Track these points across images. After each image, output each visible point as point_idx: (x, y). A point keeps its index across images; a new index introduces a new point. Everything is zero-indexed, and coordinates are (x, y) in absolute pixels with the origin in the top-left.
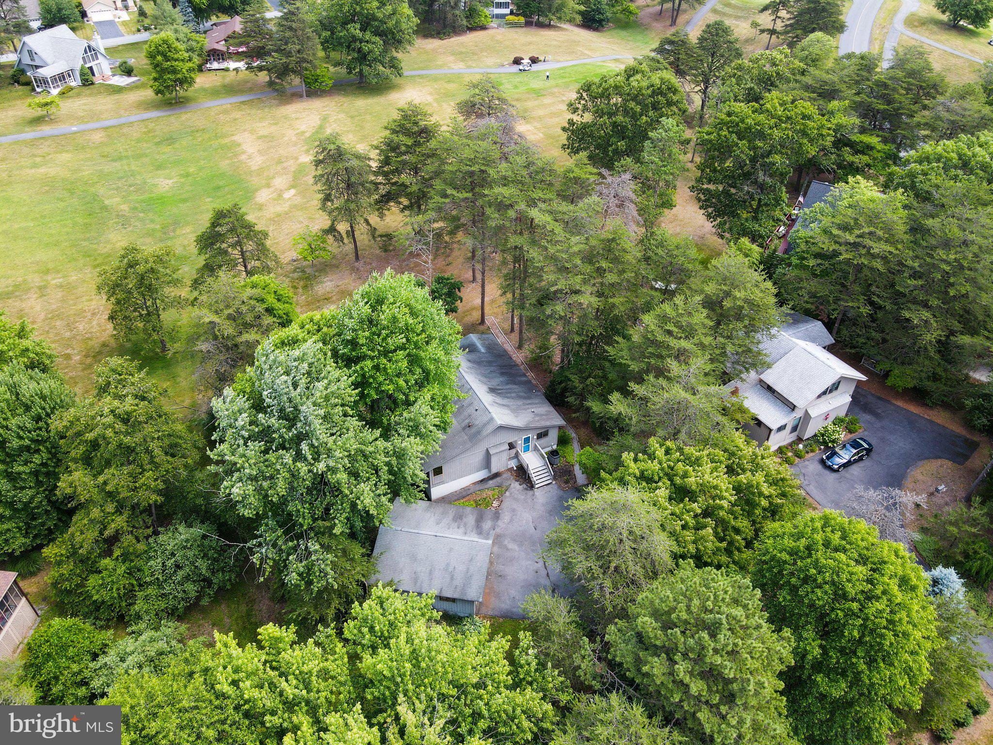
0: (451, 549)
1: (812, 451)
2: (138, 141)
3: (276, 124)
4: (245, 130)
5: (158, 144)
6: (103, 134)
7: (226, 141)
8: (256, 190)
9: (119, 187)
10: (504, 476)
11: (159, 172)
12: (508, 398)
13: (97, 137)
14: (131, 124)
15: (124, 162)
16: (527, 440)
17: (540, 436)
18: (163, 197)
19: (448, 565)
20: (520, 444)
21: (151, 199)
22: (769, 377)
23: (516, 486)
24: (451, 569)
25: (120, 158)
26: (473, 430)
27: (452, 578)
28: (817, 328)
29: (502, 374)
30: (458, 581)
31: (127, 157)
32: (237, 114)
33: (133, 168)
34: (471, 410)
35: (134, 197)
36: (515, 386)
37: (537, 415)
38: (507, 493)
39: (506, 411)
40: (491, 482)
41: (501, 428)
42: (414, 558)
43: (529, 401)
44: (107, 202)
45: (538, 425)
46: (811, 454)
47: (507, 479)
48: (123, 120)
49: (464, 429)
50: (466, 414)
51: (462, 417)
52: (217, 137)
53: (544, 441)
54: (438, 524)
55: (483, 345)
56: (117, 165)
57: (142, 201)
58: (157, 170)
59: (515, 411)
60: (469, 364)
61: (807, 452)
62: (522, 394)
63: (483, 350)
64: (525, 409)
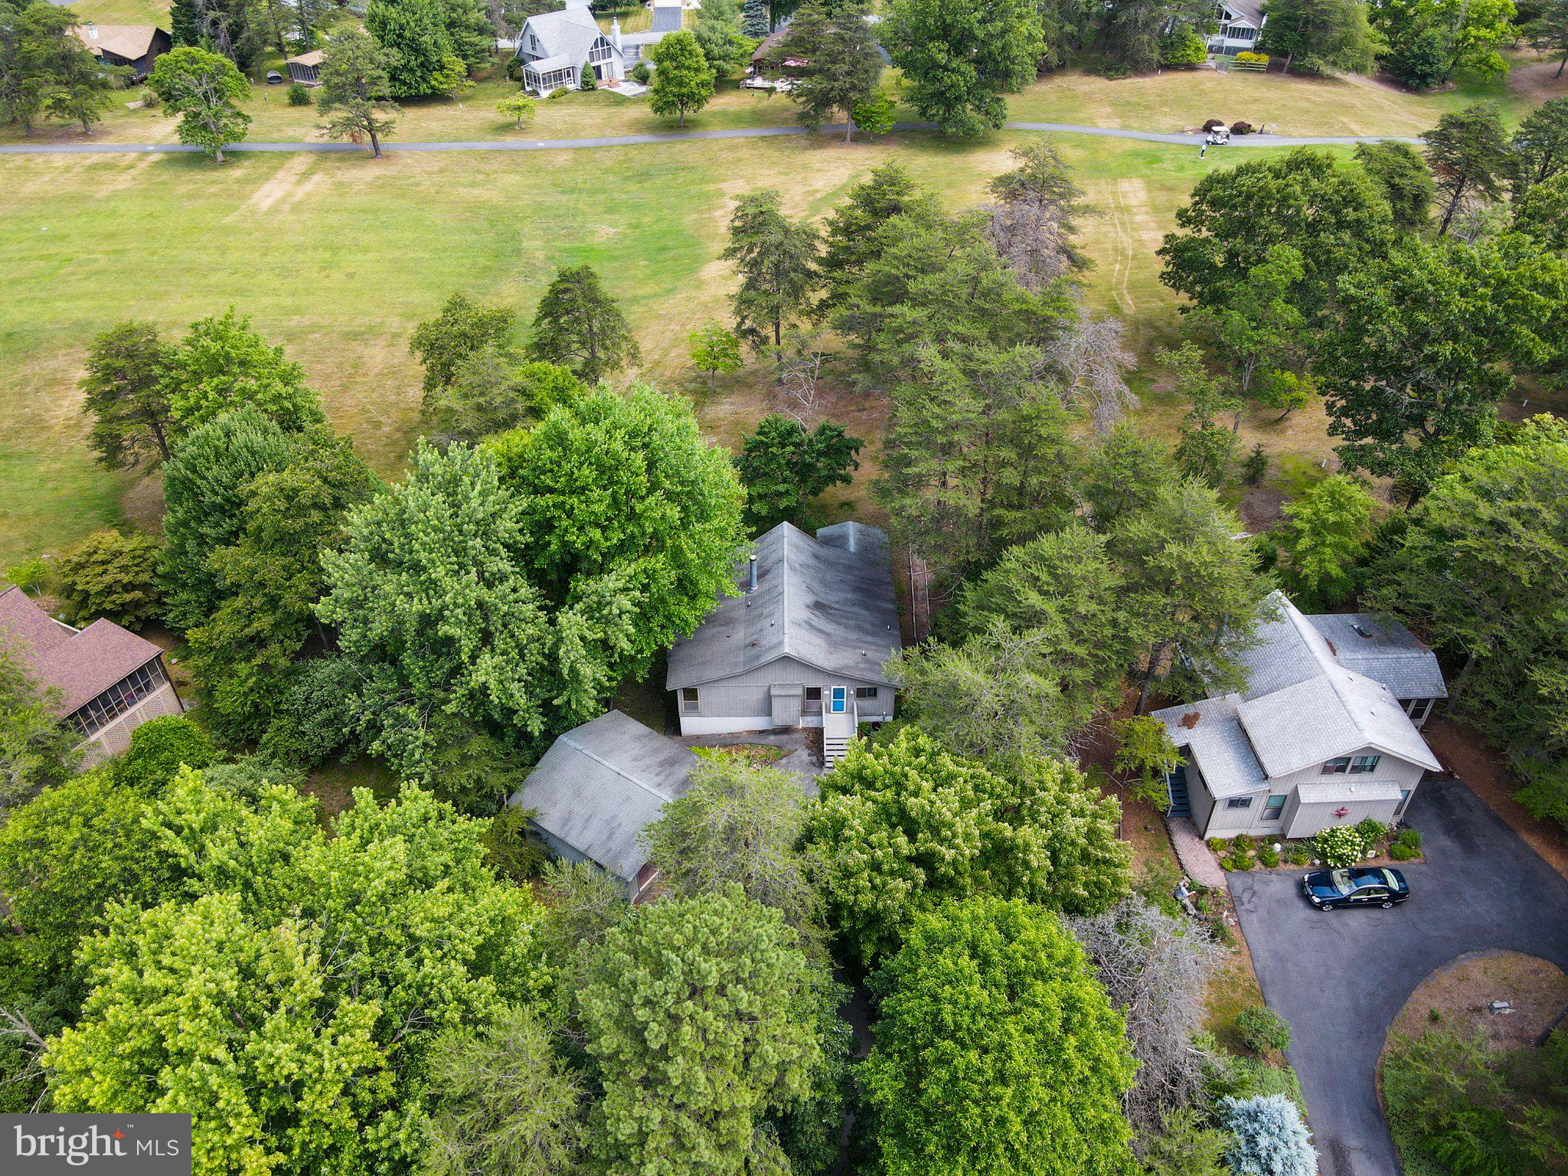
1: (1296, 862)
2: (606, 171)
3: (786, 174)
4: (742, 177)
5: (627, 178)
6: (570, 156)
7: (712, 187)
8: (708, 261)
9: (548, 228)
10: (795, 736)
11: (607, 216)
12: (839, 624)
13: (562, 159)
14: (610, 148)
15: (574, 196)
16: (839, 693)
17: (861, 694)
18: (592, 249)
20: (827, 693)
21: (578, 249)
23: (803, 754)
25: (572, 191)
26: (755, 651)
27: (610, 836)
29: (857, 589)
31: (581, 191)
32: (745, 153)
33: (580, 205)
34: (766, 623)
35: (559, 244)
36: (864, 612)
37: (869, 661)
38: (784, 761)
39: (818, 641)
40: (772, 738)
41: (786, 659)
43: (869, 639)
44: (525, 244)
45: (858, 674)
46: (1292, 867)
48: (603, 142)
52: (702, 181)
53: (867, 703)
54: (635, 760)
55: (858, 542)
56: (564, 198)
57: (565, 250)
58: (606, 212)
60: (811, 561)
61: (1286, 862)
62: (869, 627)
63: (852, 549)
64: (855, 648)
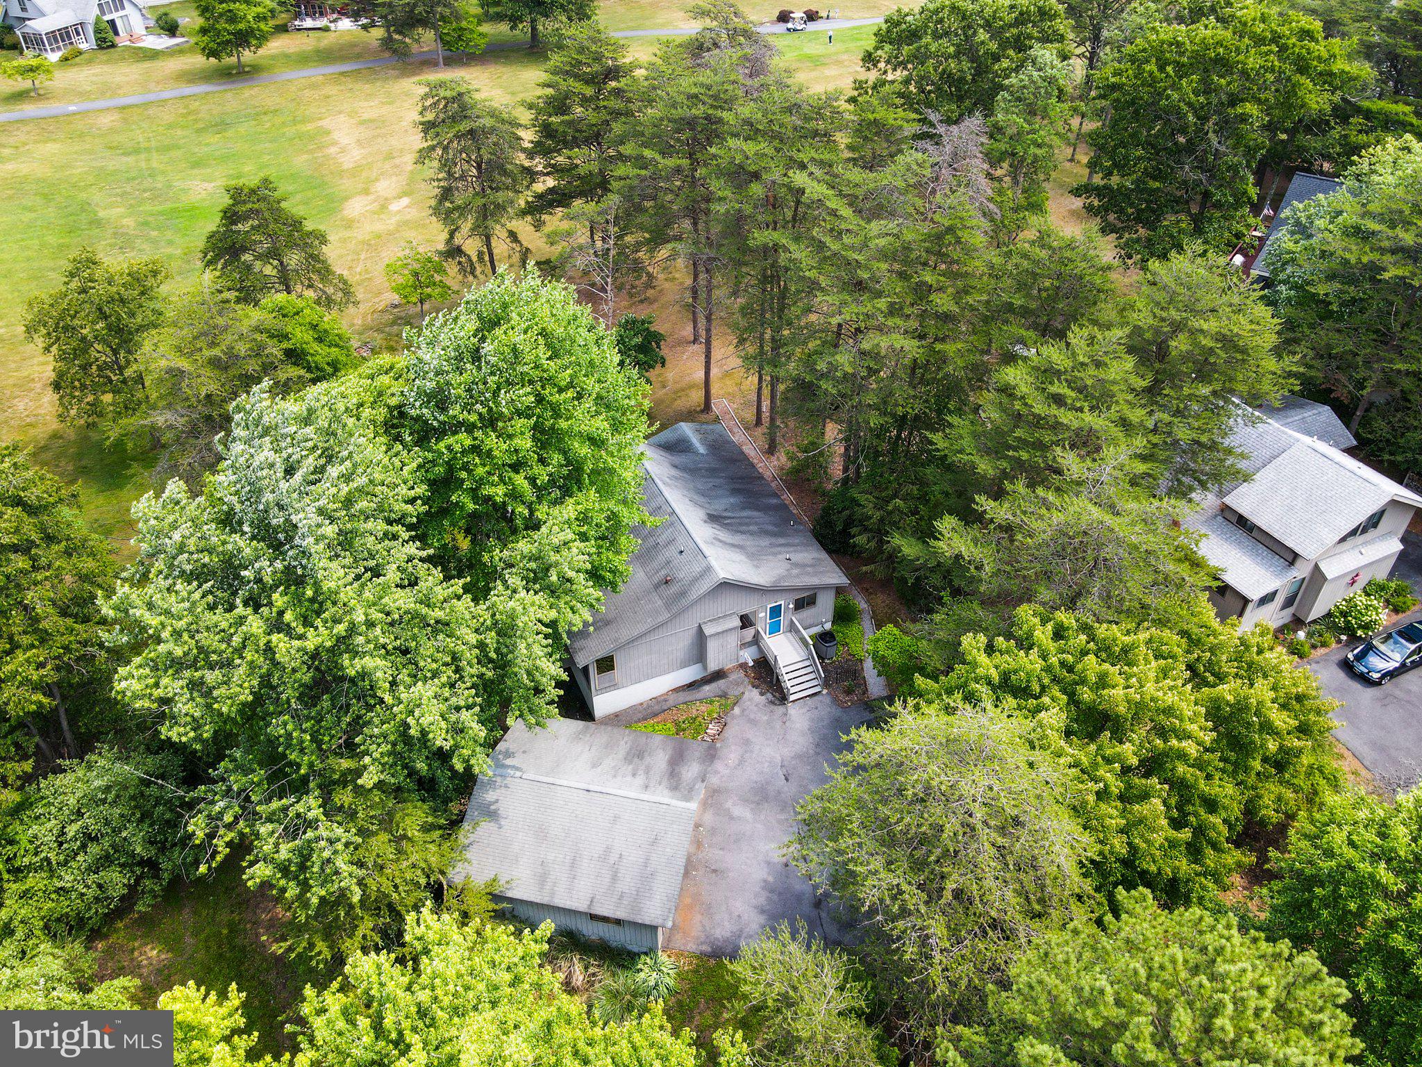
0: (616, 818)
1: (1324, 645)
2: (170, 126)
3: (391, 103)
4: (340, 113)
5: (199, 131)
6: (116, 116)
7: (309, 127)
8: (346, 199)
9: (125, 193)
10: (733, 677)
11: (196, 171)
12: (742, 533)
13: (106, 120)
14: (162, 103)
15: (143, 156)
16: (776, 612)
17: (800, 605)
18: (193, 208)
19: (608, 850)
20: (763, 617)
21: (174, 210)
22: (1243, 500)
23: (754, 697)
24: (613, 858)
25: (137, 151)
26: (674, 589)
27: (615, 878)
28: (1323, 418)
29: (735, 492)
30: (627, 883)
31: (148, 150)
32: (332, 90)
33: (155, 164)
34: (671, 552)
35: (147, 207)
36: (756, 514)
37: (796, 565)
38: (737, 710)
39: (738, 556)
40: (707, 688)
41: (726, 586)
42: (542, 834)
43: (781, 541)
44: (102, 214)
45: (798, 582)
46: (1322, 651)
47: (738, 684)
48: (152, 97)
49: (657, 587)
50: (661, 559)
51: (655, 564)
52: (295, 122)
53: (807, 613)
54: (594, 766)
55: (703, 441)
56: (131, 160)
57: (161, 213)
58: (193, 167)
59: (755, 556)
60: (674, 472)
61: (1314, 647)
62: (770, 528)
63: (702, 450)
64: (775, 554)
